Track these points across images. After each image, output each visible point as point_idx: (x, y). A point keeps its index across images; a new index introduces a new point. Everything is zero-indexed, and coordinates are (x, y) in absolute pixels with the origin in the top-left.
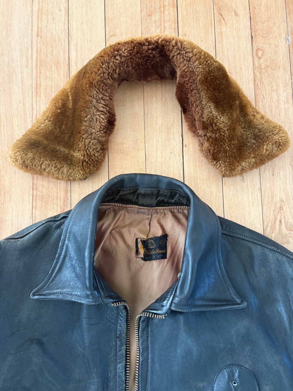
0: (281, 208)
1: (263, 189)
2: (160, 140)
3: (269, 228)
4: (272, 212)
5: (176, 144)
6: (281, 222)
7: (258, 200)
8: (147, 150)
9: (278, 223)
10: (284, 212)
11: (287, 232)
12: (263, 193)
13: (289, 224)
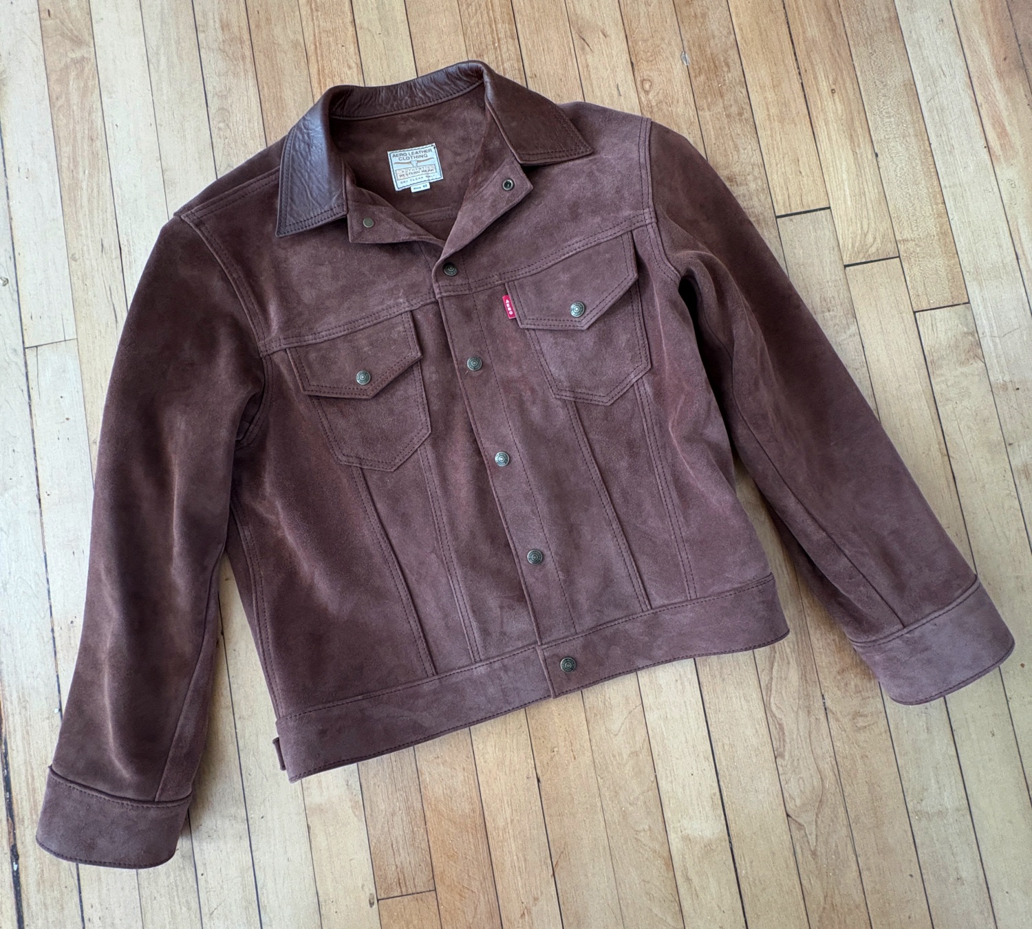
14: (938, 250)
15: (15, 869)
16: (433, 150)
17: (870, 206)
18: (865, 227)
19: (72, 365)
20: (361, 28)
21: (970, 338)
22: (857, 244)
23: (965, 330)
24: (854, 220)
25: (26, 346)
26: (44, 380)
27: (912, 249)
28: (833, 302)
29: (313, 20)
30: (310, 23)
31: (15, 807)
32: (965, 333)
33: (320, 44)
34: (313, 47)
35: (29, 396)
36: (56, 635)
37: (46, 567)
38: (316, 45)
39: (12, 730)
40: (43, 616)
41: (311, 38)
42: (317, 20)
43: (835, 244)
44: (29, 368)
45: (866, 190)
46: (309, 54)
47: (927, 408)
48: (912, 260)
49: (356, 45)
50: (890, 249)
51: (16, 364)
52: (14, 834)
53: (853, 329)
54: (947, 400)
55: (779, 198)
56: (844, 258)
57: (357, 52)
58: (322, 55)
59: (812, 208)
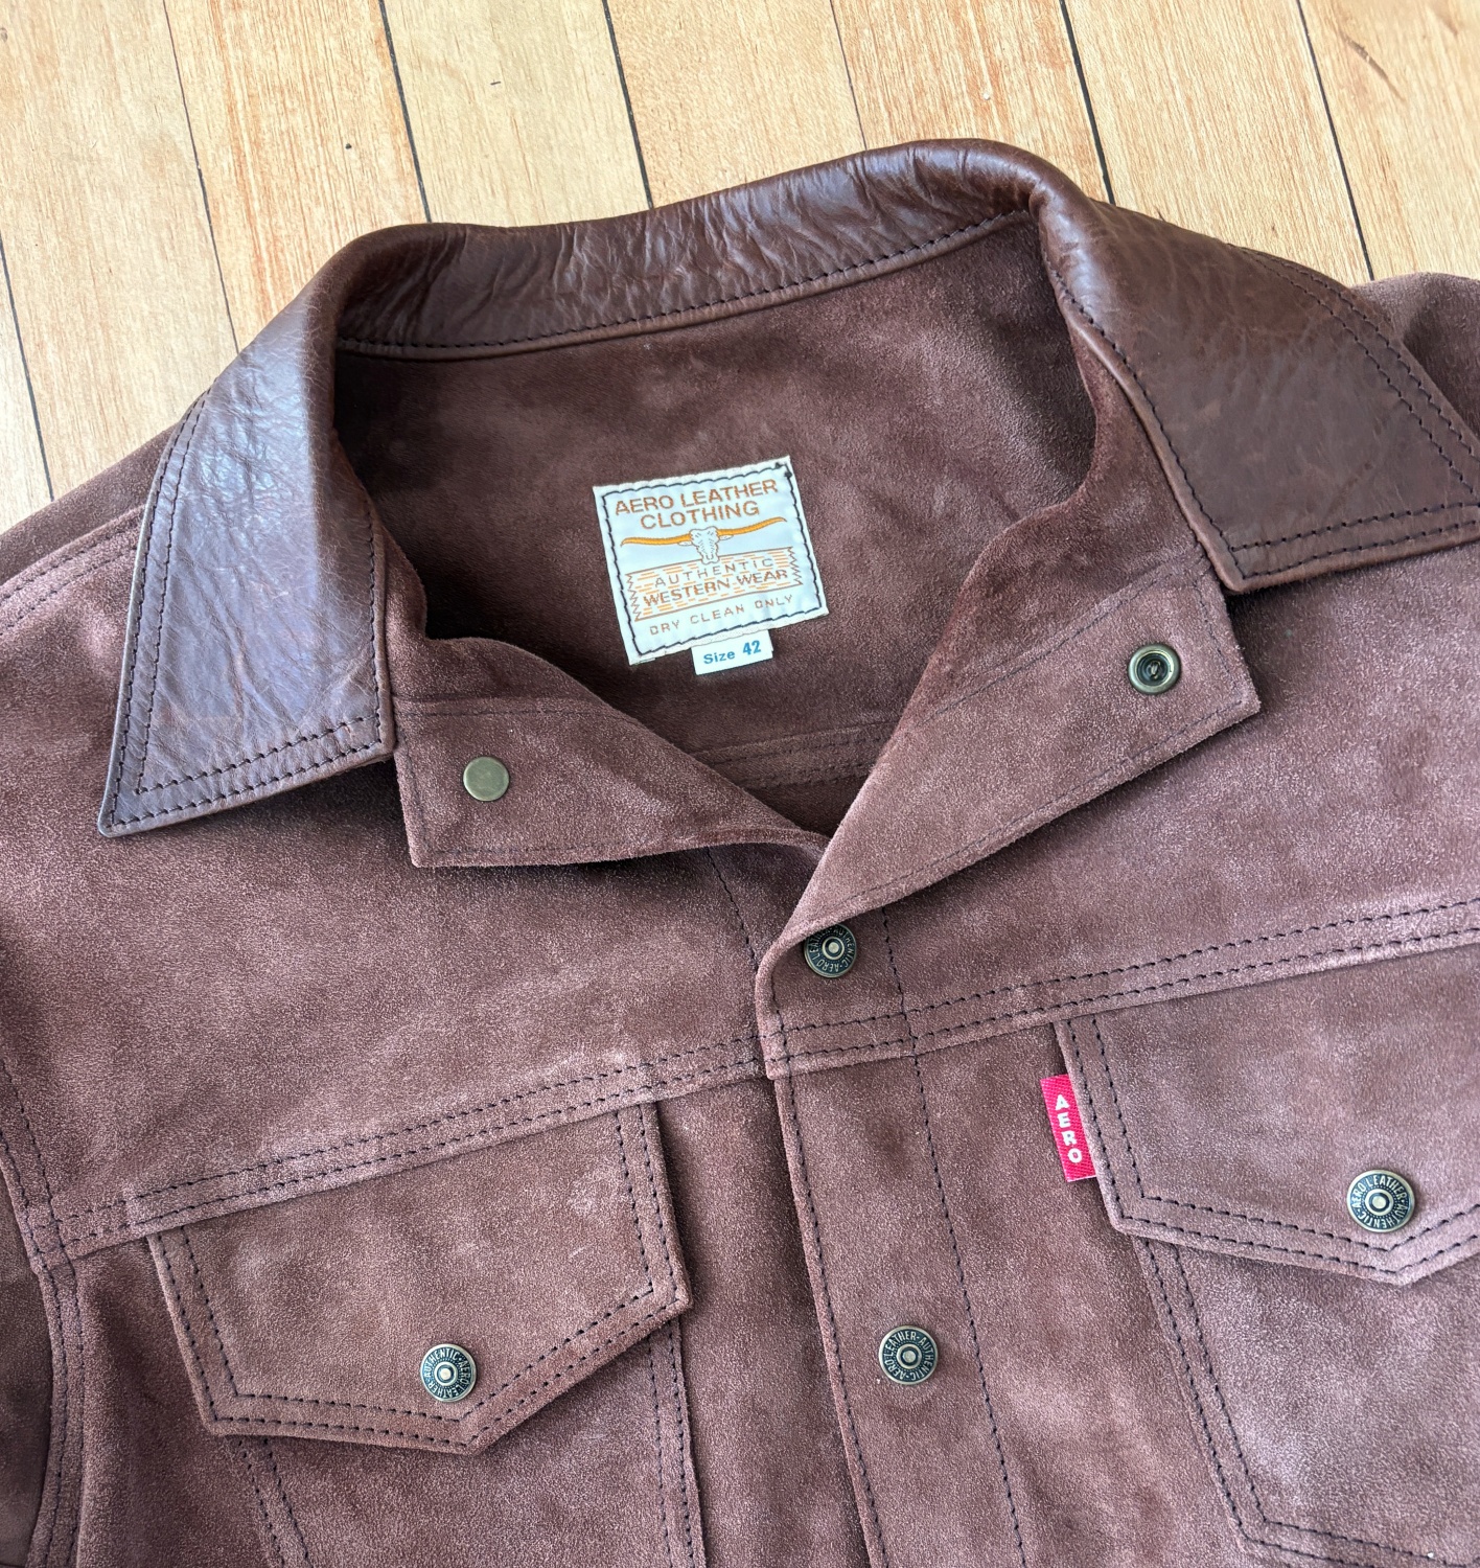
16: (783, 485)
20: (419, 63)
29: (222, 46)
30: (213, 61)
33: (257, 144)
34: (228, 160)
38: (239, 150)
41: (221, 122)
42: (240, 44)
46: (216, 188)
49: (402, 138)
57: (409, 167)
58: (266, 191)
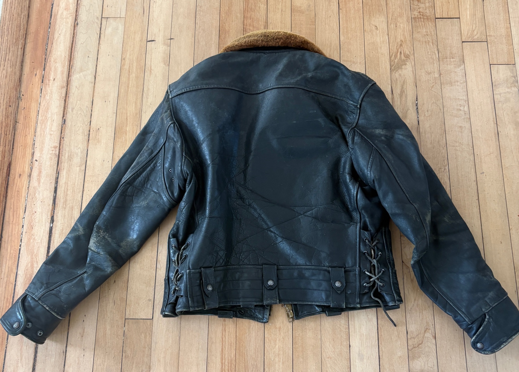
0: (401, 45)
1: (389, 34)
2: (325, 6)
3: (393, 56)
4: (395, 47)
5: (335, 7)
6: (401, 53)
7: (386, 40)
8: (316, 11)
9: (399, 54)
10: (403, 48)
11: (405, 59)
12: (389, 36)
13: (406, 54)
14: (504, 41)
15: (51, 226)
17: (477, 20)
18: (474, 28)
19: (121, 28)
21: (513, 78)
22: (469, 34)
23: (512, 75)
24: (469, 24)
25: (103, 17)
26: (108, 31)
27: (493, 40)
28: (455, 55)
31: (57, 200)
32: (511, 76)
35: (100, 37)
36: (91, 133)
37: (92, 105)
39: (62, 168)
40: (86, 124)
43: (460, 33)
44: (102, 25)
45: (477, 14)
47: (490, 103)
48: (493, 43)
50: (484, 38)
51: (97, 23)
52: (54, 211)
53: (462, 67)
54: (500, 101)
55: (438, 11)
56: (463, 39)
59: (452, 17)
